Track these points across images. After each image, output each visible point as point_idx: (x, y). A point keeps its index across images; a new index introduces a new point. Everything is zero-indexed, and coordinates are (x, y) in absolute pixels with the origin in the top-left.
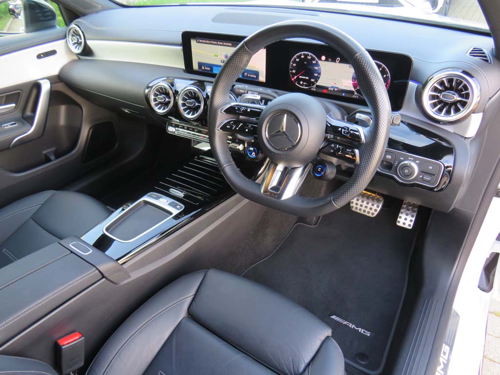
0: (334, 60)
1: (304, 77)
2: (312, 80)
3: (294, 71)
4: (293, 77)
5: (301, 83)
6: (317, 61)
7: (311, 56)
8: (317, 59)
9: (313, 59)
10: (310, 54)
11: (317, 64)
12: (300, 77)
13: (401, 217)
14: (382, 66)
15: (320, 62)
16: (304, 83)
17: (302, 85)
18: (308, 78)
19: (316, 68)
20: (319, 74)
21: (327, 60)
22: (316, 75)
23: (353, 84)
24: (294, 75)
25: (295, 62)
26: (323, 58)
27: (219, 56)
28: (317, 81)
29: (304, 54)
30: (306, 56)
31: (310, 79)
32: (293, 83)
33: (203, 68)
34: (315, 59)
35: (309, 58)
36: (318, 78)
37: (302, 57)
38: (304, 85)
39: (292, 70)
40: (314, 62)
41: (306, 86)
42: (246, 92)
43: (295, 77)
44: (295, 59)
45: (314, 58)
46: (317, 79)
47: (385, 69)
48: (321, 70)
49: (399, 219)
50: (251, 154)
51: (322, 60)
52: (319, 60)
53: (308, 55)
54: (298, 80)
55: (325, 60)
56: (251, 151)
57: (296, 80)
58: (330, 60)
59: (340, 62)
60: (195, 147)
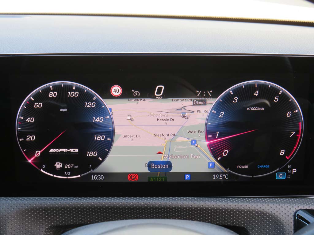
0: (147, 93)
2: (91, 154)
3: (31, 138)
4: (31, 155)
5: (58, 166)
6: (97, 101)
7: (78, 89)
8: (97, 96)
9: (85, 97)
10: (75, 84)
11: (100, 110)
14: (278, 90)
15: (108, 103)
16: (68, 166)
17: (61, 172)
19: (98, 120)
20: (111, 134)
21: (126, 94)
22: (100, 138)
23: (210, 146)
24: (31, 148)
25: (30, 110)
26: (116, 90)
28: (104, 155)
29: (56, 88)
30: (63, 91)
31: (83, 152)
32: (33, 170)
34: (92, 96)
35: (74, 95)
36: (109, 145)
37: (52, 95)
38: (68, 170)
39: (23, 135)
40: (89, 105)
41: (74, 172)
43: (38, 154)
44: (30, 104)
45: (88, 93)
46: (104, 148)
47: (288, 98)
51: (113, 97)
52: (104, 97)
53: (70, 88)
54: (48, 160)
55: (122, 96)
57: (39, 162)
58: (136, 93)
59: (165, 96)
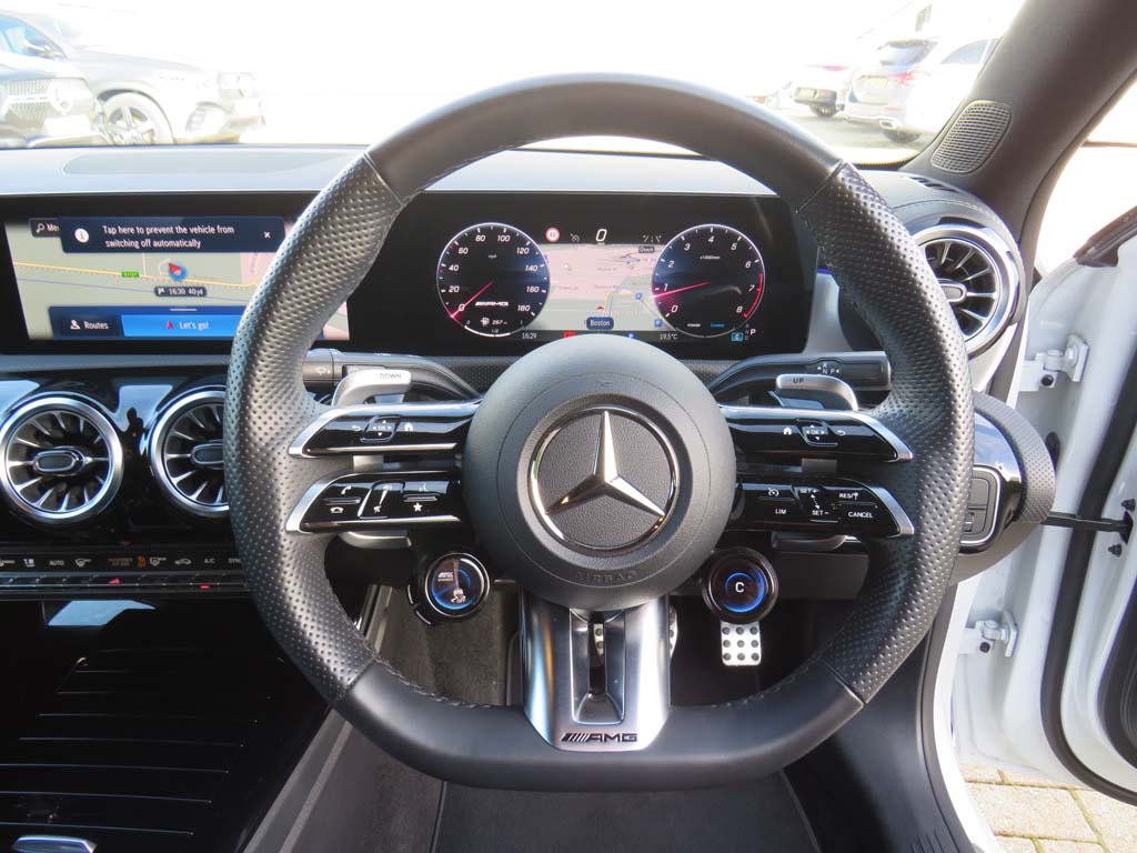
0: (588, 238)
1: (493, 304)
2: (522, 308)
3: (454, 289)
4: (453, 308)
5: (485, 321)
6: (531, 246)
7: (509, 232)
8: (530, 240)
9: (518, 242)
10: (506, 227)
11: (535, 257)
12: (478, 304)
13: (727, 643)
14: (736, 236)
15: (542, 249)
16: (496, 322)
17: (488, 329)
18: (507, 304)
19: (532, 268)
20: (545, 285)
21: (564, 239)
22: (533, 289)
23: (657, 301)
24: (454, 300)
25: (453, 256)
26: (553, 234)
27: (143, 275)
28: (537, 310)
29: (484, 231)
30: (492, 234)
31: (513, 307)
32: (456, 327)
33: (75, 325)
34: (525, 240)
35: (505, 239)
36: (543, 298)
37: (479, 238)
38: (496, 326)
39: (445, 285)
40: (522, 251)
41: (502, 329)
42: (338, 370)
43: (462, 307)
44: (454, 249)
45: (521, 237)
46: (538, 302)
47: (748, 245)
48: (551, 272)
49: (725, 650)
50: (447, 597)
51: (548, 242)
52: (538, 242)
53: (500, 231)
54: (474, 314)
55: (559, 241)
56: (445, 584)
57: (463, 317)
58: (575, 237)
59: (608, 241)
60: (54, 622)
